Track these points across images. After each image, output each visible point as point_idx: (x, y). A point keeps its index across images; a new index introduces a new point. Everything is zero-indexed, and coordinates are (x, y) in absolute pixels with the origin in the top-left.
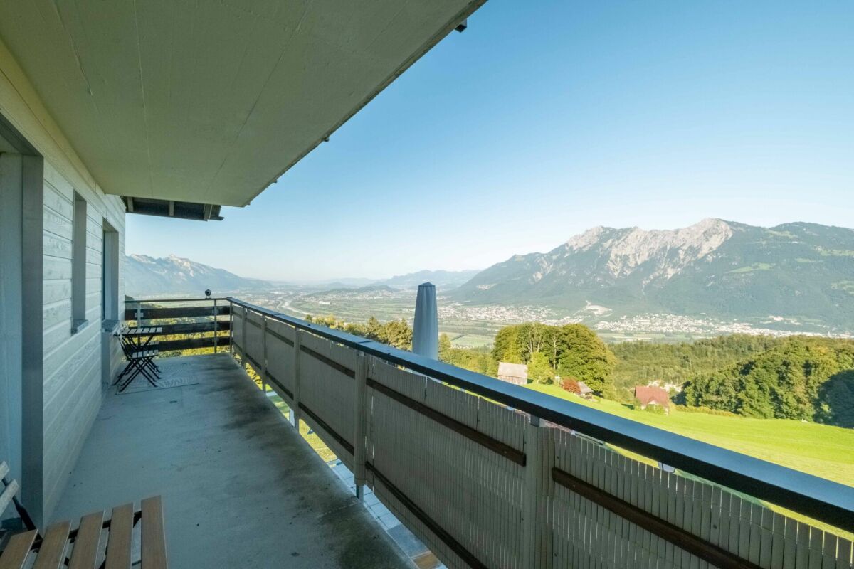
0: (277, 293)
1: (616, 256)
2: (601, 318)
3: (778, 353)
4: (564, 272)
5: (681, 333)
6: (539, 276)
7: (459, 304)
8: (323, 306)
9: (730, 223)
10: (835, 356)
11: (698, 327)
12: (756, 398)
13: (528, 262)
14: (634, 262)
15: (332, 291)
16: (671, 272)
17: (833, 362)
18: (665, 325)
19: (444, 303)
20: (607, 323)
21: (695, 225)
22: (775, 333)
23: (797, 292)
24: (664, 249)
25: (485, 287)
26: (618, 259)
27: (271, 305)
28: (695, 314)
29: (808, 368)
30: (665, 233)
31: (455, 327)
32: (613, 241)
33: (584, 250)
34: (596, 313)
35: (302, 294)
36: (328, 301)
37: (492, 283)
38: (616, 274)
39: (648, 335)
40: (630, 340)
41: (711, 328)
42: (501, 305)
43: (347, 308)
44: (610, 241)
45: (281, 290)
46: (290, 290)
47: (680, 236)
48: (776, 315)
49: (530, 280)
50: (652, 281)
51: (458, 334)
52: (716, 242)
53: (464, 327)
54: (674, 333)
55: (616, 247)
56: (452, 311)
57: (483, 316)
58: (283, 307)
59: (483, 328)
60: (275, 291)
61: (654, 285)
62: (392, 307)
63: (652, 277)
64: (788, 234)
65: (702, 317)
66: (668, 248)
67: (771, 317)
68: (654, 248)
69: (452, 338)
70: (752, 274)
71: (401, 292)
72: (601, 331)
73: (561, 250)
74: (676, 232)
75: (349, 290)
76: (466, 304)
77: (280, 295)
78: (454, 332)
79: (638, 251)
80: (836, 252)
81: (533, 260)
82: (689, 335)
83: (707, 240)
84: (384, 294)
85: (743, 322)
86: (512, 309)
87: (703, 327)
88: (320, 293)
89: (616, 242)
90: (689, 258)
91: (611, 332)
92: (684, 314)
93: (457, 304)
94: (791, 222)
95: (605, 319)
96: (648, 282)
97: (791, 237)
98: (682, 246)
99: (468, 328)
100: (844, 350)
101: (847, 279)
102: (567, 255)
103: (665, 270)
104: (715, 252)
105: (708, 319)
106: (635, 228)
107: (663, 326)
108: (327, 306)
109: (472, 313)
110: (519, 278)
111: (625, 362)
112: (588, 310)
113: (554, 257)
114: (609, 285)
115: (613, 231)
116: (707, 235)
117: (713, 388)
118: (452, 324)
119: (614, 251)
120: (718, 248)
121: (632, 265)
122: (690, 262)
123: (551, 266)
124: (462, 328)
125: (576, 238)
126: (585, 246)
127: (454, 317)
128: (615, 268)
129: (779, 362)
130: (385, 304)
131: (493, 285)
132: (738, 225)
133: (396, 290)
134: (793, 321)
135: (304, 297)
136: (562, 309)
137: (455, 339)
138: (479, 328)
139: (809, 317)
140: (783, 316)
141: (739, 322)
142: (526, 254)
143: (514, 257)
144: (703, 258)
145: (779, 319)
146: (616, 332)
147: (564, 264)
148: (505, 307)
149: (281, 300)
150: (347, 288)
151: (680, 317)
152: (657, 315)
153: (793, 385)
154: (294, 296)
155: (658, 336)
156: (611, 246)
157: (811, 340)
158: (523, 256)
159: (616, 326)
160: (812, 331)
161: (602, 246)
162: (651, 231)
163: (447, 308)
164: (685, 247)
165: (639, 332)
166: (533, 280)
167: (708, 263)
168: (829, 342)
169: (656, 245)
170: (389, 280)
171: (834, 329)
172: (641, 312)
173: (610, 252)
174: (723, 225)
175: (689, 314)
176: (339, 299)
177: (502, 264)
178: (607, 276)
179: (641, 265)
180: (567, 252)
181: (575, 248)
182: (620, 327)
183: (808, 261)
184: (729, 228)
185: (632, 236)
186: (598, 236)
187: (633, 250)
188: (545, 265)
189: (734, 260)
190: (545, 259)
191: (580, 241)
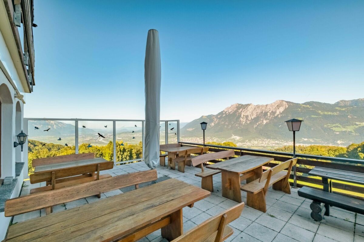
1: (244, 115)
2: (238, 141)
3: (306, 152)
4: (223, 123)
5: (269, 147)
6: (213, 124)
8: (119, 139)
9: (287, 102)
10: (327, 152)
11: (276, 144)
13: (208, 119)
15: (122, 133)
16: (265, 122)
17: (327, 154)
19: (173, 137)
20: (241, 143)
21: (274, 103)
22: (305, 145)
24: (262, 112)
25: (190, 130)
26: (244, 117)
27: (94, 140)
28: (275, 139)
30: (262, 106)
33: (231, 113)
34: (236, 139)
35: (109, 134)
36: (121, 137)
37: (193, 128)
38: (244, 123)
39: (256, 148)
41: (281, 144)
42: (197, 137)
43: (130, 140)
44: (241, 109)
47: (268, 107)
48: (305, 138)
50: (258, 126)
52: (282, 109)
54: (267, 146)
55: (244, 112)
58: (100, 140)
61: (259, 127)
63: (257, 124)
64: (308, 106)
65: (277, 140)
66: (264, 112)
67: (303, 139)
73: (221, 113)
74: (267, 105)
76: (183, 137)
79: (252, 113)
80: (326, 113)
81: (210, 118)
82: (272, 147)
83: (278, 109)
86: (202, 138)
87: (278, 144)
89: (244, 110)
90: (271, 116)
92: (270, 138)
94: (309, 101)
95: (240, 142)
96: (256, 126)
97: (309, 107)
98: (269, 111)
100: (330, 149)
101: (330, 123)
102: (224, 115)
103: (263, 121)
104: (281, 114)
105: (279, 141)
106: (251, 104)
107: (262, 144)
109: (185, 141)
112: (233, 138)
113: (219, 116)
114: (241, 127)
115: (242, 105)
116: (278, 106)
119: (243, 114)
120: (282, 112)
121: (250, 119)
122: (272, 118)
123: (218, 120)
125: (228, 108)
126: (231, 112)
128: (243, 120)
131: (194, 129)
132: (290, 102)
134: (311, 140)
135: (110, 136)
136: (223, 138)
139: (316, 138)
141: (291, 141)
143: (202, 117)
144: (277, 116)
145: (306, 139)
146: (244, 147)
147: (223, 119)
148: (199, 138)
150: (129, 131)
151: (269, 140)
152: (260, 139)
155: (260, 148)
156: (241, 112)
157: (318, 146)
158: (206, 116)
159: (244, 144)
160: (318, 144)
161: (238, 111)
162: (257, 105)
163: (174, 139)
164: (270, 112)
165: (253, 146)
166: (210, 126)
167: (279, 118)
168: (325, 147)
169: (259, 111)
171: (326, 143)
172: (254, 138)
173: (241, 114)
174: (284, 103)
175: (272, 139)
176: (126, 136)
177: (197, 119)
178: (240, 124)
179: (253, 119)
180: (224, 114)
181: (227, 112)
182: (246, 145)
183: (316, 116)
184: (286, 104)
185: (250, 107)
186: (236, 107)
187: (250, 113)
188: (215, 120)
189: (289, 116)
190: (215, 117)
191: (229, 110)
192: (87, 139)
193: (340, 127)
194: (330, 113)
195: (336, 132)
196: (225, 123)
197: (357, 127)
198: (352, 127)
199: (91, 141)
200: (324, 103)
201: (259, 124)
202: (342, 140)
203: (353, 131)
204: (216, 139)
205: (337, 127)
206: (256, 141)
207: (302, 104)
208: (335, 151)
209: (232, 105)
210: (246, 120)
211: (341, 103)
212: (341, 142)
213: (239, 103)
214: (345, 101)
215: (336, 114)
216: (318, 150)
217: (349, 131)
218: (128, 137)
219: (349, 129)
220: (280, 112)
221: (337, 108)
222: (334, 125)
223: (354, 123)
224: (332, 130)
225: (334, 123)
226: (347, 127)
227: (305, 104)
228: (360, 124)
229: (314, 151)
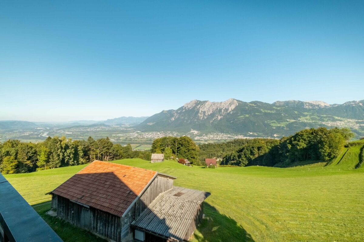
0: (39, 128)
1: (201, 111)
2: (197, 135)
3: (251, 144)
4: (183, 118)
5: (223, 140)
6: (173, 119)
7: (139, 132)
8: (68, 134)
9: (237, 101)
10: (266, 144)
11: (228, 137)
12: (245, 160)
13: (169, 113)
14: (207, 114)
15: (73, 127)
16: (219, 118)
17: (265, 145)
18: (218, 137)
19: (132, 131)
20: (198, 137)
21: (227, 101)
22: (250, 138)
23: (256, 124)
24: (217, 109)
25: (151, 124)
26: (202, 113)
27: (35, 135)
28: (227, 133)
29: (259, 149)
30: (218, 103)
31: (137, 142)
32: (200, 106)
33: (190, 109)
34: (194, 133)
35: (55, 129)
36: (71, 132)
37: (154, 122)
38: (201, 118)
39: (212, 141)
40: (206, 143)
41: (232, 137)
42: (158, 131)
43: (82, 135)
44: (199, 106)
45: (42, 127)
46: (47, 127)
47: (222, 104)
48: (251, 132)
49: (169, 121)
50: (214, 121)
51: (139, 145)
52: (233, 107)
53: (142, 142)
54: (221, 140)
55: (201, 108)
56: (136, 135)
57: (150, 136)
58: (43, 135)
59: (150, 142)
60: (38, 127)
61: (214, 122)
62: (107, 134)
63: (213, 119)
64: (253, 105)
65: (229, 134)
66: (219, 109)
67: (249, 133)
68: (214, 109)
69: (136, 146)
70: (244, 118)
71: (112, 127)
72: (196, 140)
73: (181, 108)
74: (221, 103)
75: (83, 126)
76: (142, 132)
77: (41, 130)
78: (137, 144)
79: (209, 109)
80: (266, 111)
81: (171, 112)
82: (225, 140)
83: (231, 106)
84: (103, 128)
85: (241, 135)
86: (162, 133)
87: (230, 137)
88: (66, 128)
89: (201, 106)
90: (225, 113)
91: (200, 140)
92: (224, 133)
93: (138, 132)
94: (254, 101)
95: (198, 136)
96: (212, 121)
97: (254, 106)
98: (223, 108)
99: (143, 142)
100: (268, 142)
101: (269, 120)
102: (184, 111)
103: (218, 117)
104: (233, 111)
105: (231, 134)
106: (208, 101)
107: (217, 137)
108: (70, 134)
109: (145, 135)
110: (165, 120)
111: (204, 151)
112: (192, 132)
113: (179, 112)
114: (199, 122)
115: (200, 102)
116: (230, 104)
117: (232, 158)
118: (136, 141)
119: (201, 109)
120: (234, 109)
121: (207, 115)
122: (225, 114)
123: (178, 115)
124: (141, 142)
125: (188, 104)
126: (190, 107)
127: (137, 137)
128: (201, 116)
129: (251, 147)
130: (103, 133)
131: (154, 123)
132: (240, 101)
133: (109, 126)
134: (255, 134)
135: (56, 130)
136: (182, 132)
137: (137, 147)
138: (148, 142)
139: (259, 132)
140: (252, 132)
141: (240, 135)
142: (168, 110)
143: (163, 111)
144: (229, 112)
145: (251, 133)
146: (202, 140)
147: (183, 114)
148: (160, 132)
149: (42, 132)
150: (82, 125)
151: (223, 134)
152: (215, 133)
153: (255, 154)
154: (50, 129)
155: (215, 141)
156: (200, 108)
157: (260, 139)
158: (167, 111)
159: (202, 138)
160: (260, 137)
161: (196, 107)
162: (213, 102)
163: (133, 133)
164: (224, 109)
165: (209, 140)
166: (171, 121)
167: (231, 114)
168: (264, 140)
169: (215, 108)
170: (105, 121)
171: (266, 136)
172: (210, 133)
173: (199, 110)
174: (235, 101)
175: (225, 133)
176: (77, 131)
177: (158, 114)
178: (198, 119)
179: (210, 115)
180: (184, 109)
181: (187, 108)
182: (203, 139)
183: (259, 114)
184: (237, 102)
185: (207, 103)
186: (195, 103)
187: (207, 109)
188: (176, 114)
189: (238, 113)
190: (175, 112)
191: (188, 105)
192: (26, 134)
193: (276, 123)
194: (269, 111)
195: (273, 127)
196: (185, 118)
197: (288, 123)
198: (284, 123)
199: (30, 136)
200: (265, 103)
201: (215, 120)
202: (277, 133)
203: (285, 127)
204: (176, 134)
205: (274, 123)
206: (211, 135)
207: (249, 103)
208: (272, 143)
209: (191, 101)
210: (204, 116)
211: (277, 103)
212: (277, 135)
213: (198, 100)
214: (280, 102)
215: (273, 112)
216: (259, 143)
217: (282, 127)
218: (79, 131)
219: (283, 125)
220: (232, 109)
221: (274, 107)
222: (272, 121)
223: (286, 119)
224: (271, 125)
225: (272, 120)
226: (281, 123)
227: (251, 103)
228: (290, 121)
229: (256, 143)
